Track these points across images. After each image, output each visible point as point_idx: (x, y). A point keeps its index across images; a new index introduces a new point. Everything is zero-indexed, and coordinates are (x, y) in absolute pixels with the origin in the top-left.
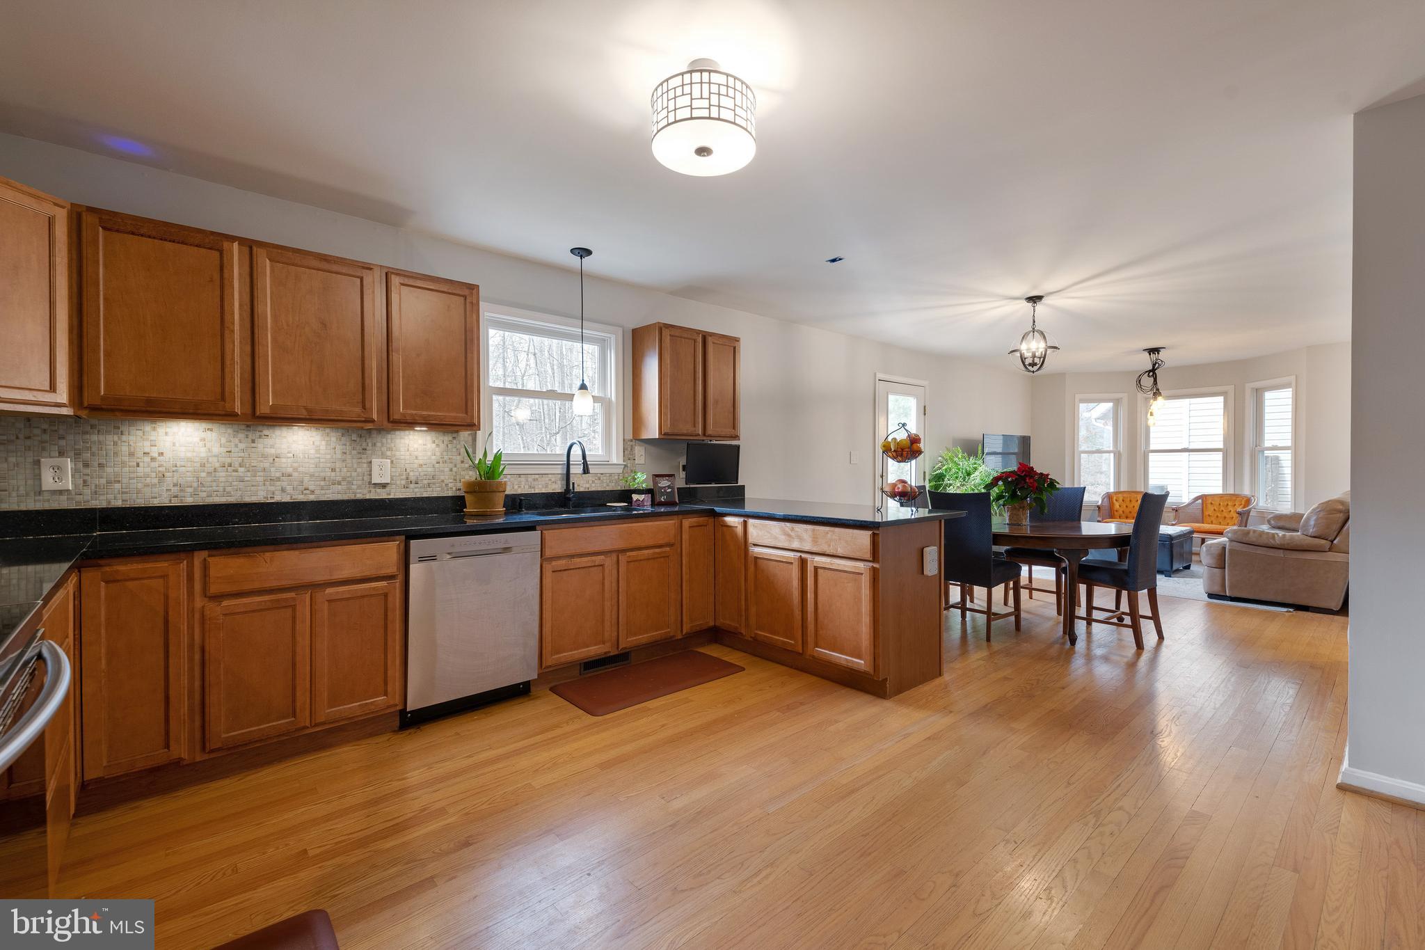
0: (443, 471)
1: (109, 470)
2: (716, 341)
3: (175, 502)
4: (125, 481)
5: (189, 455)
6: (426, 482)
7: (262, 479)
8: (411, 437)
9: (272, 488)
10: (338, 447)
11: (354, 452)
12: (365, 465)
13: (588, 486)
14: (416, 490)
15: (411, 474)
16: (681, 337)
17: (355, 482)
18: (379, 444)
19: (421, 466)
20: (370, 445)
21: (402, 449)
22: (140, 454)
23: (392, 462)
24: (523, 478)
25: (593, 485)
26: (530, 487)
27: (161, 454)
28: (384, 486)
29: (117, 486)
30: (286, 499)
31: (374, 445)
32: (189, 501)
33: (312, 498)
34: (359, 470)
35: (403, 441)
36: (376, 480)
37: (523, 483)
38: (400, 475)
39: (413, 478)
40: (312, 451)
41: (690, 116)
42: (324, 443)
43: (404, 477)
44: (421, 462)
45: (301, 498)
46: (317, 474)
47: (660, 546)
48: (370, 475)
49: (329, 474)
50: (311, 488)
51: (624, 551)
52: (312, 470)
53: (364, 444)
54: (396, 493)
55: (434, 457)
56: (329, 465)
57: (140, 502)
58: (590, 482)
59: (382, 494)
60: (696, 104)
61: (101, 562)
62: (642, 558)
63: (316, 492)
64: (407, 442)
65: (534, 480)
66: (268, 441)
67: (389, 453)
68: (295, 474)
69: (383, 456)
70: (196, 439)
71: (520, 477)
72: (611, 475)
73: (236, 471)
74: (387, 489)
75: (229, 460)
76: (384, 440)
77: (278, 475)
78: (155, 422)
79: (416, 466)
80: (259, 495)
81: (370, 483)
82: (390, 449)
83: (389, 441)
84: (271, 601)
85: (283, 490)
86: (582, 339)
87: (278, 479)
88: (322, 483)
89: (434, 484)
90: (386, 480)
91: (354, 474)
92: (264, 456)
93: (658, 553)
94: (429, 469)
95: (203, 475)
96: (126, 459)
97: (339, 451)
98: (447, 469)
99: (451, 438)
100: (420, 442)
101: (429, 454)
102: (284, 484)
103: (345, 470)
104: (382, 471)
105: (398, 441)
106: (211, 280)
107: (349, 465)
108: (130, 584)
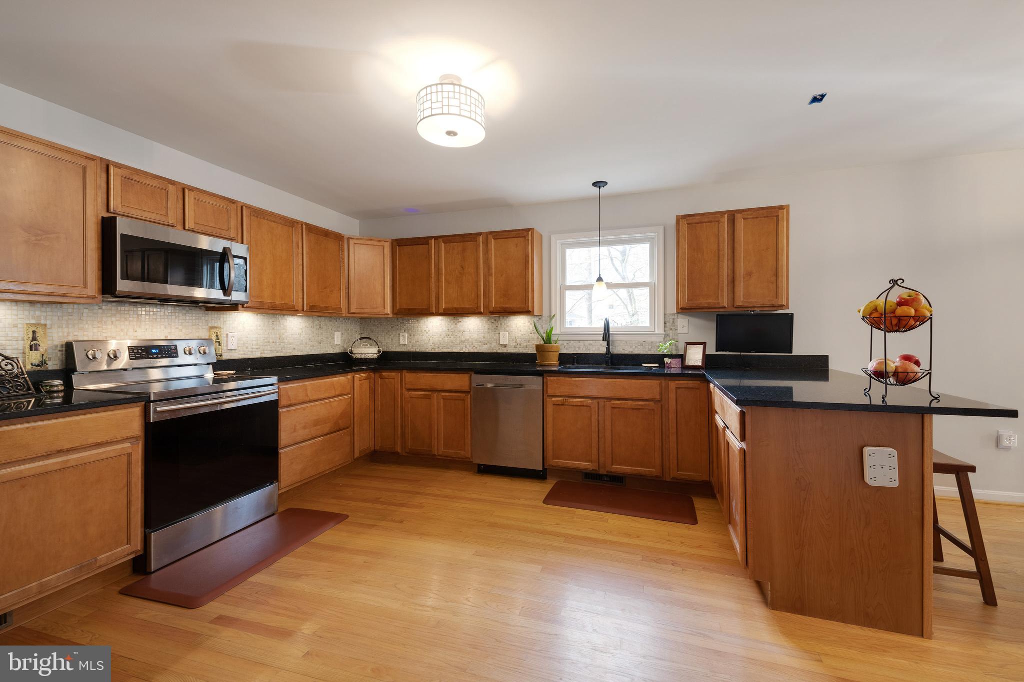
0: (534, 338)
1: (416, 337)
2: (746, 217)
3: (433, 351)
4: (420, 341)
5: (437, 331)
6: (525, 344)
7: (458, 341)
8: (518, 319)
9: (462, 346)
10: (486, 326)
11: (493, 328)
12: (497, 335)
13: (631, 350)
14: (520, 349)
15: (518, 340)
16: (701, 223)
17: (493, 344)
18: (503, 324)
19: (522, 335)
20: (499, 324)
21: (514, 326)
22: (423, 331)
23: (509, 333)
24: (581, 343)
25: (636, 349)
26: (587, 349)
27: (429, 330)
28: (505, 346)
29: (418, 343)
30: (467, 351)
31: (501, 324)
32: (437, 350)
33: (476, 351)
34: (494, 337)
35: (514, 322)
36: (502, 343)
37: (582, 347)
38: (513, 340)
39: (519, 342)
40: (476, 328)
41: (430, 114)
42: (481, 324)
43: (514, 341)
44: (522, 333)
45: (472, 351)
46: (478, 339)
47: (647, 400)
48: (499, 340)
49: (482, 339)
50: (476, 346)
51: (610, 399)
52: (476, 337)
53: (497, 324)
54: (511, 350)
55: (529, 330)
56: (482, 335)
57: (423, 350)
58: (634, 347)
59: (504, 350)
60: (434, 106)
61: (381, 371)
62: (626, 407)
63: (478, 348)
64: (516, 322)
65: (590, 345)
66: (461, 324)
67: (507, 329)
68: (470, 339)
69: (505, 330)
70: (439, 324)
71: (579, 342)
72: (652, 342)
73: (450, 338)
74: (507, 348)
75: (448, 333)
76: (506, 322)
77: (464, 339)
78: (427, 318)
79: (520, 335)
80: (457, 349)
81: (499, 344)
82: (508, 326)
83: (508, 322)
84: (423, 395)
85: (466, 347)
86: (599, 244)
87: (464, 342)
88: (480, 344)
89: (529, 345)
90: (506, 343)
91: (493, 339)
92: (460, 331)
93: (640, 405)
94: (526, 337)
95: (441, 339)
96: (420, 333)
97: (486, 328)
98: (536, 337)
99: (538, 319)
100: (522, 322)
101: (527, 328)
102: (466, 344)
103: (489, 337)
104: (505, 339)
105: (511, 322)
106: (426, 257)
107: (491, 335)
108: (387, 380)
